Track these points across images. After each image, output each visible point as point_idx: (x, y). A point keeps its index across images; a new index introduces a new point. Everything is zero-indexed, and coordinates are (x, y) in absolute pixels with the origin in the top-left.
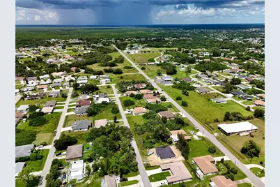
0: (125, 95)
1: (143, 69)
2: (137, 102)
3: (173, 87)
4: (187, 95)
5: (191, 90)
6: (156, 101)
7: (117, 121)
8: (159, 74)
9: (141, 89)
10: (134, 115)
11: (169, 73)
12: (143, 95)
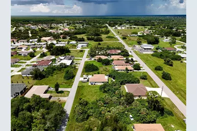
0: (93, 59)
1: (124, 38)
2: (102, 68)
3: (152, 55)
4: (171, 65)
5: (176, 59)
6: (126, 68)
7: (60, 89)
8: (139, 43)
9: (113, 55)
10: (90, 84)
11: (149, 43)
12: (113, 60)
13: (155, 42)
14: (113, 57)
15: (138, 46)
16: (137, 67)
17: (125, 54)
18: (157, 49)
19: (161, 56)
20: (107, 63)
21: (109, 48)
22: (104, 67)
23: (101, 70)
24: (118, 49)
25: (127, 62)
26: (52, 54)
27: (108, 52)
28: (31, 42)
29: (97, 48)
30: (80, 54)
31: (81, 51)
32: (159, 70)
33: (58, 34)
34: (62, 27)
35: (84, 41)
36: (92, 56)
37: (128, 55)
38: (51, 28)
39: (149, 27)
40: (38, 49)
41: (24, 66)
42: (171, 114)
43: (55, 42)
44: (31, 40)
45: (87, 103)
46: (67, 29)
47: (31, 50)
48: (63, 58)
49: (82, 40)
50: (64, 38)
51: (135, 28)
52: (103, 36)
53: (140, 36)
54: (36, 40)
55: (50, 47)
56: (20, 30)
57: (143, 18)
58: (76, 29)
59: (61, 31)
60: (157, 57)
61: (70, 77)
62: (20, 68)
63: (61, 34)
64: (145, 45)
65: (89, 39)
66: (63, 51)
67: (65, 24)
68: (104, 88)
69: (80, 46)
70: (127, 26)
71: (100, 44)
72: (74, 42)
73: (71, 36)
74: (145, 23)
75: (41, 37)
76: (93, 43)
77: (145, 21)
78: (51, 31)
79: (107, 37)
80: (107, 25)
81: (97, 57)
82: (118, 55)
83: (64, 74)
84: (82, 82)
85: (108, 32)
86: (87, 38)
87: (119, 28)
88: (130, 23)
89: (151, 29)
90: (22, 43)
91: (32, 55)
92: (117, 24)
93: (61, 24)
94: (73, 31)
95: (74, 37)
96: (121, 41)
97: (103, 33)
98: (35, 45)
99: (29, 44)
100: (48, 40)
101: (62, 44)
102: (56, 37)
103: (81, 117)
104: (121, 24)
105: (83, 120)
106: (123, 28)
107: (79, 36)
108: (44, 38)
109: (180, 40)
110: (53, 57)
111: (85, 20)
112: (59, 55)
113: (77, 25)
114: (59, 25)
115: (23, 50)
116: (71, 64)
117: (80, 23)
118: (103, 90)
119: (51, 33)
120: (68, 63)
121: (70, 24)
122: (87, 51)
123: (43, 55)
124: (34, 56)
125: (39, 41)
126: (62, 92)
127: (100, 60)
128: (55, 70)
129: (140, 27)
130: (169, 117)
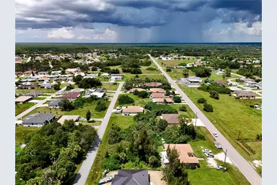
0: (128, 92)
1: (168, 70)
2: (137, 100)
3: (199, 88)
4: (217, 98)
5: (224, 93)
6: (165, 100)
7: (91, 120)
8: (186, 76)
9: (152, 87)
10: (123, 115)
11: (198, 75)
12: (151, 93)
13: (206, 74)
14: (151, 90)
15: (183, 80)
16: (178, 100)
17: (167, 87)
18: (206, 82)
19: (208, 89)
20: (145, 95)
21: (148, 81)
22: (140, 100)
23: (136, 102)
24: (159, 81)
25: (168, 94)
26: (80, 87)
27: (147, 84)
28: (53, 74)
29: (133, 81)
30: (114, 87)
31: (115, 84)
32: (202, 102)
33: (86, 64)
34: (90, 58)
35: (118, 73)
36: (128, 89)
37: (171, 89)
38: (77, 58)
39: (203, 58)
40: (63, 82)
41: (49, 98)
42: (202, 138)
43: (83, 74)
44: (53, 72)
45: (119, 130)
46: (97, 60)
47: (54, 83)
48: (93, 90)
49: (116, 72)
50: (93, 70)
51: (184, 58)
52: (143, 68)
53: (188, 68)
54: (60, 71)
55: (77, 80)
56: (37, 61)
57: (198, 47)
58: (108, 59)
59: (90, 62)
60: (204, 90)
61: (102, 108)
62: (45, 101)
63: (90, 65)
64: (193, 78)
65: (124, 71)
66: (94, 84)
67: (95, 54)
68: (138, 117)
69: (113, 78)
70: (175, 56)
71: (137, 77)
72: (106, 74)
73: (103, 67)
74: (198, 53)
75: (65, 69)
76: (130, 76)
77: (199, 50)
78: (76, 61)
79: (147, 69)
80: (149, 55)
81: (133, 90)
82: (158, 87)
83: (95, 106)
84: (116, 113)
85: (149, 63)
86: (123, 70)
87: (164, 59)
88: (179, 52)
89: (204, 60)
90: (43, 75)
91: (57, 88)
92: (162, 54)
93: (90, 54)
94: (104, 61)
95: (106, 69)
96: (165, 73)
97: (142, 64)
98: (58, 77)
99: (51, 76)
100: (75, 72)
101: (93, 76)
102: (84, 68)
103: (114, 139)
104: (167, 54)
105: (114, 142)
106: (169, 59)
107: (112, 68)
108: (69, 70)
109: (237, 73)
110: (82, 90)
111: (120, 49)
112: (88, 88)
113: (110, 55)
114: (87, 55)
115: (45, 83)
116: (103, 97)
117: (114, 52)
118: (137, 120)
119: (77, 64)
120: (100, 95)
121: (101, 53)
122: (122, 84)
123: (70, 88)
124: (59, 89)
125: (63, 73)
126: (93, 122)
127: (136, 93)
128: (85, 102)
129: (191, 58)
130: (201, 141)
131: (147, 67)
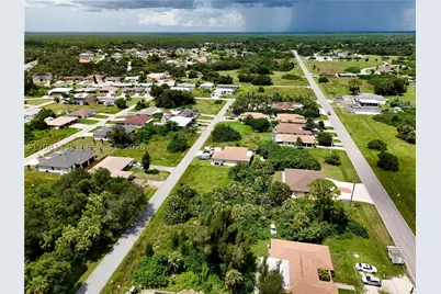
0: (236, 119)
1: (323, 80)
2: (249, 136)
3: (376, 118)
6: (299, 139)
7: (152, 167)
8: (354, 91)
9: (282, 112)
10: (212, 163)
11: (380, 91)
12: (276, 123)
14: (280, 117)
15: (348, 99)
16: (326, 141)
17: (311, 112)
18: (393, 106)
19: (394, 120)
20: (263, 127)
21: (279, 99)
22: (254, 135)
23: (245, 139)
24: (299, 100)
25: (310, 127)
26: (159, 105)
27: (274, 106)
28: (128, 81)
29: (252, 97)
30: (214, 108)
31: (218, 102)
32: (377, 148)
33: (182, 67)
34: (195, 56)
35: (231, 83)
36: (237, 112)
37: (317, 115)
38: (173, 56)
39: (396, 58)
40: (136, 95)
41: (102, 122)
42: (361, 232)
43: (171, 83)
44: (127, 78)
46: (203, 60)
48: (176, 113)
49: (227, 81)
50: (191, 76)
51: (358, 59)
52: (276, 75)
53: (362, 77)
54: (137, 78)
55: (156, 92)
56: (112, 59)
58: (222, 59)
59: (191, 63)
60: (385, 122)
61: (180, 147)
62: (94, 127)
63: (189, 67)
64: (368, 96)
65: (242, 80)
66: (182, 101)
67: (203, 49)
68: (239, 172)
69: (218, 92)
70: (340, 55)
71: (261, 90)
72: (209, 84)
73: (207, 72)
74: (388, 49)
75: (147, 73)
76: (249, 88)
77: (390, 44)
78: (169, 62)
79: (283, 77)
80: (295, 52)
81: (244, 116)
82: (293, 112)
83: (168, 142)
84: (200, 158)
86: (239, 77)
87: (320, 59)
88: (350, 47)
89: (398, 62)
90: (111, 83)
91: (122, 105)
92: (317, 50)
93: (196, 50)
94: (214, 61)
95: (211, 75)
96: (315, 86)
97: (277, 68)
98: (133, 86)
99: (123, 84)
100: (159, 78)
101: (186, 87)
102: (177, 74)
103: (175, 215)
104: (326, 51)
106: (330, 59)
107: (222, 73)
108: (152, 75)
110: (159, 111)
111: (252, 42)
112: (170, 107)
113: (227, 51)
114: (190, 52)
115: (108, 95)
116: (189, 125)
117: (235, 47)
118: (233, 176)
120: (182, 121)
121: (214, 48)
122: (230, 103)
123: (142, 105)
124: (125, 107)
125: (142, 80)
126: (154, 172)
127: (249, 121)
128: (155, 133)
129: (372, 57)
131: (284, 73)
